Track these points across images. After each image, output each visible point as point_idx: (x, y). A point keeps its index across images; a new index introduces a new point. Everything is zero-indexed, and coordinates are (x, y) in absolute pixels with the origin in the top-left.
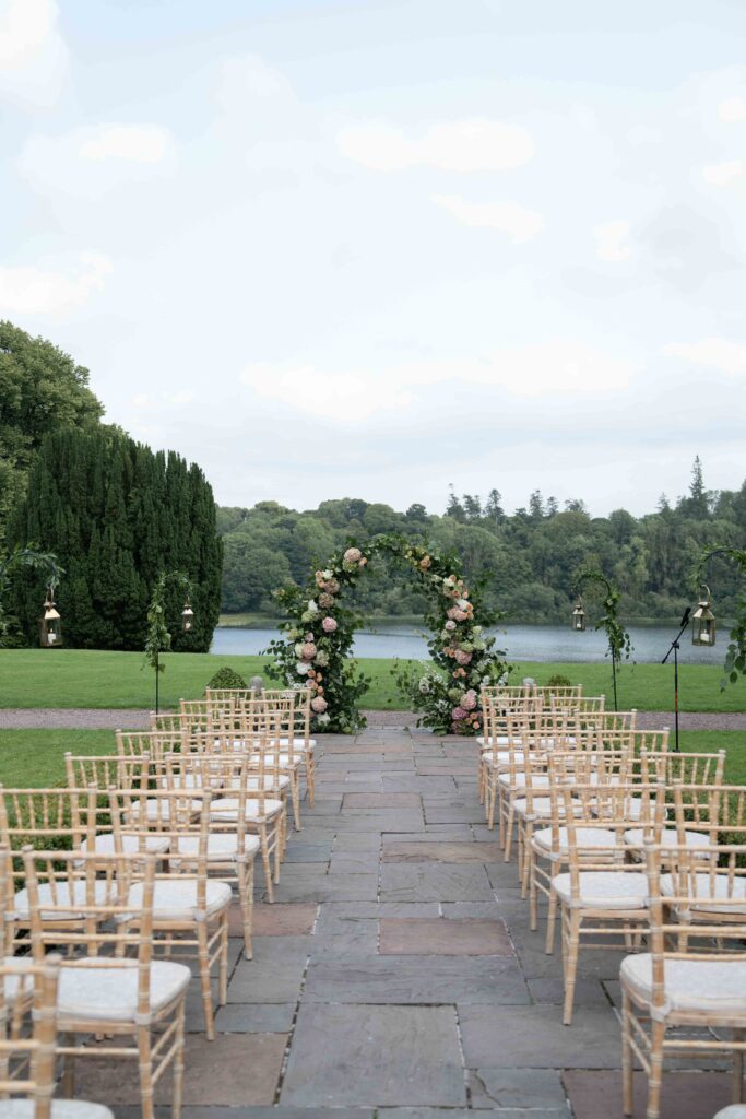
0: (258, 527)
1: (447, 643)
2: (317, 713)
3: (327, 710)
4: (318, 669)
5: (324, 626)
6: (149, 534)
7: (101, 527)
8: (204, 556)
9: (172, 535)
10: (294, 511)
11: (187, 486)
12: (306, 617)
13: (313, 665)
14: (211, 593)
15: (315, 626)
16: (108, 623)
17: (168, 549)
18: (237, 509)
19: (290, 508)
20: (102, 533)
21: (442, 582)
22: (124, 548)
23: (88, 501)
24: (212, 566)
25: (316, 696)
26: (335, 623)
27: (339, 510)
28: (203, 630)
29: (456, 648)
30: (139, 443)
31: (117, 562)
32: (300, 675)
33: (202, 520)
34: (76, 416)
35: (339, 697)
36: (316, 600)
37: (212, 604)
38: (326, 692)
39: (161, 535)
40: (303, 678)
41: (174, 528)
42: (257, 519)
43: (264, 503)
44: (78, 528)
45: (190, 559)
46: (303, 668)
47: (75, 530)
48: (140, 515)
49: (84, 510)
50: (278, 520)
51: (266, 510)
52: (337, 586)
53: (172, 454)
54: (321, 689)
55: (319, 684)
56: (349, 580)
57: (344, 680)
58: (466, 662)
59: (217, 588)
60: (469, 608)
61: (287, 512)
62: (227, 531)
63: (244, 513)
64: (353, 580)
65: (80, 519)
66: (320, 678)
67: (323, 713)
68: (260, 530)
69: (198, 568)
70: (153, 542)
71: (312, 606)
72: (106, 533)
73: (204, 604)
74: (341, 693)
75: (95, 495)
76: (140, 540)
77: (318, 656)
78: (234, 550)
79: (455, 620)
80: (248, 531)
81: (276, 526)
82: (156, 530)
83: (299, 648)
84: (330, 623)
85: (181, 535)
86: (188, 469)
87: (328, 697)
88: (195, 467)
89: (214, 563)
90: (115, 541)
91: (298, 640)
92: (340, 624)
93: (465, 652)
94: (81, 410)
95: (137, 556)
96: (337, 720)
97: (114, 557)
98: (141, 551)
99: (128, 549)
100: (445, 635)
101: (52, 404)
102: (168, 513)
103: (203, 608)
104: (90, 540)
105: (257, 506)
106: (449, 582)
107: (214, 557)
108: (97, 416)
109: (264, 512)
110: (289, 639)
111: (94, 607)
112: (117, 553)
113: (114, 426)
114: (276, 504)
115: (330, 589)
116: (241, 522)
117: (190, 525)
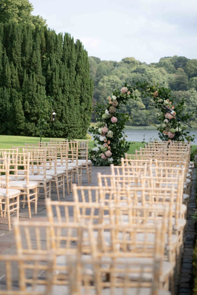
0: (123, 72)
1: (164, 129)
2: (108, 157)
3: (112, 156)
4: (108, 139)
5: (112, 121)
6: (54, 77)
7: (29, 73)
8: (83, 89)
9: (66, 78)
10: (144, 63)
11: (74, 52)
12: (104, 116)
13: (106, 137)
14: (86, 109)
15: (108, 121)
16: (32, 123)
17: (64, 86)
18: (111, 62)
19: (142, 62)
20: (29, 77)
21: (164, 102)
22: (41, 84)
23: (22, 59)
24: (87, 95)
25: (107, 150)
26: (116, 119)
27: (171, 63)
28: (82, 129)
29: (168, 131)
30: (49, 29)
31: (37, 92)
32: (101, 142)
33: (82, 70)
34: (18, 12)
35: (117, 151)
36: (108, 109)
37: (86, 115)
38: (112, 148)
39: (60, 78)
40: (102, 143)
41: (67, 74)
42: (123, 68)
43: (127, 58)
44: (17, 74)
45: (75, 91)
46: (102, 138)
47: (15, 75)
48: (49, 67)
49: (20, 64)
50: (134, 68)
51: (128, 62)
52: (117, 103)
53: (67, 35)
54: (109, 147)
55: (109, 145)
56: (123, 101)
57: (120, 144)
58: (172, 137)
59: (89, 106)
60: (174, 114)
61: (140, 64)
62: (105, 75)
63: (115, 64)
64: (124, 101)
65: (18, 69)
66: (109, 142)
67: (110, 158)
68: (124, 74)
69: (79, 96)
70: (56, 81)
71: (107, 112)
72: (31, 76)
73: (83, 115)
74: (118, 149)
75: (26, 56)
76: (49, 81)
77: (108, 133)
78: (108, 86)
79: (168, 119)
80: (117, 75)
81: (135, 71)
82: (58, 75)
83: (100, 130)
84: (114, 119)
85: (70, 78)
86: (75, 42)
87: (113, 151)
88: (78, 41)
89: (87, 93)
90: (36, 81)
91: (100, 126)
92: (118, 119)
93: (172, 133)
94: (20, 8)
95: (47, 89)
96: (116, 160)
97: (35, 89)
98: (49, 86)
99: (43, 85)
100: (164, 125)
101: (5, 5)
102: (64, 66)
103: (82, 117)
104: (23, 80)
105: (123, 60)
106: (166, 102)
107: (88, 90)
108: (29, 11)
109: (127, 64)
110: (97, 126)
111: (25, 116)
112: (37, 86)
113: (38, 17)
114: (134, 59)
115: (114, 105)
116: (113, 69)
117: (75, 72)
